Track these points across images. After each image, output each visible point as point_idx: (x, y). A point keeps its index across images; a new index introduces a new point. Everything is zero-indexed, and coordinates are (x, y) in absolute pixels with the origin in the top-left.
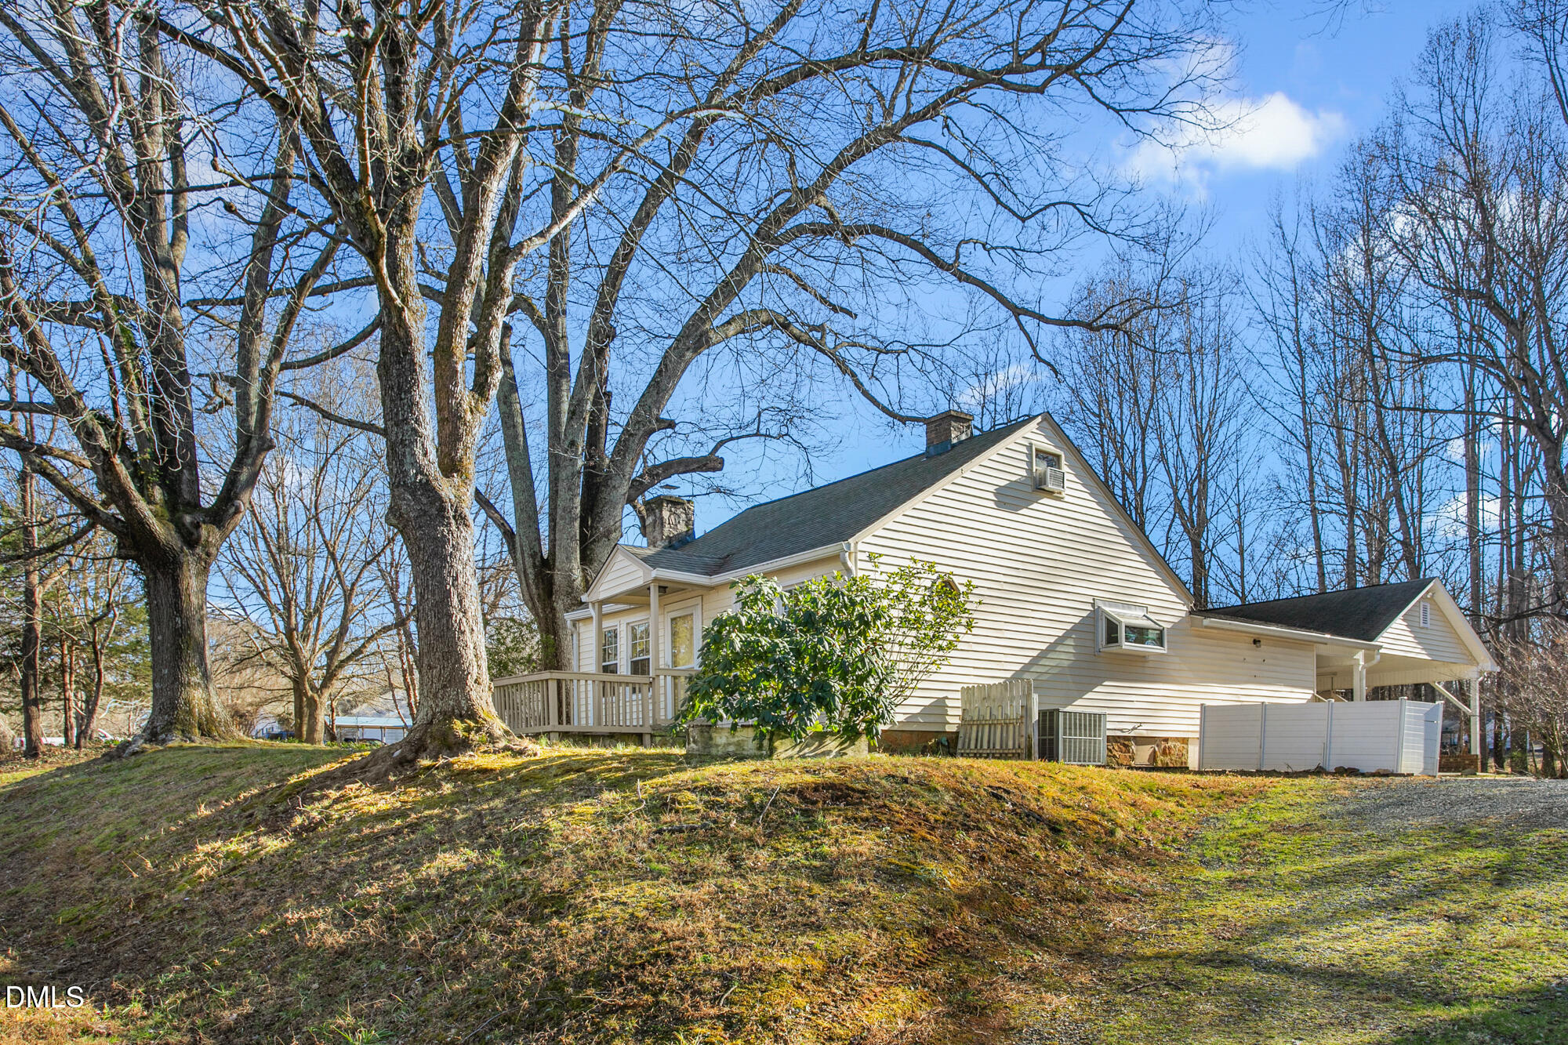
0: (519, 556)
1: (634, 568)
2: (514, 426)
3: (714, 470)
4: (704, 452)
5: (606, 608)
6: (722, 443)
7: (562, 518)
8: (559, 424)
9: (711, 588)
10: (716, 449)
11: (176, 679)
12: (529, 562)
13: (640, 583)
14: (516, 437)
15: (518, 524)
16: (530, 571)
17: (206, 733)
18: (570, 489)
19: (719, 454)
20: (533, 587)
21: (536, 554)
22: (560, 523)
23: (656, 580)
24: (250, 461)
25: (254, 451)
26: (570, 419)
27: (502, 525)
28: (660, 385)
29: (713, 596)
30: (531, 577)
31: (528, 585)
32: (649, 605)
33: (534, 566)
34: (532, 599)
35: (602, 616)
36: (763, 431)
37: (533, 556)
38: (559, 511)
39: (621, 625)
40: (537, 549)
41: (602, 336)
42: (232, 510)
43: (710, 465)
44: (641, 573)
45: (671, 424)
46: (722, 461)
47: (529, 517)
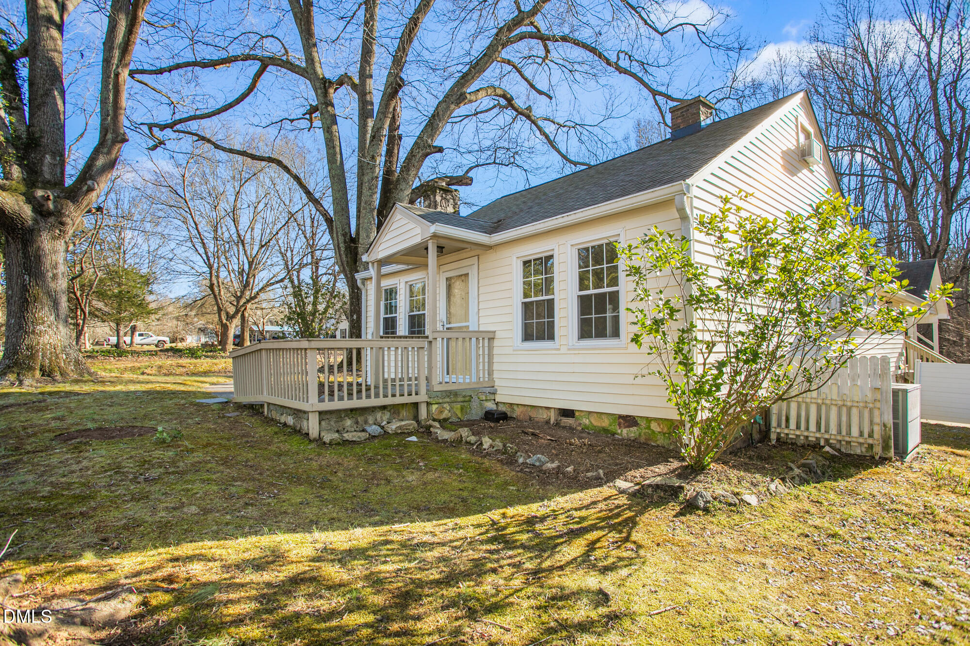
0: (335, 235)
1: (412, 225)
2: (334, 147)
3: (467, 184)
4: (460, 173)
5: (385, 270)
6: (471, 169)
7: (365, 209)
8: (365, 144)
9: (489, 248)
10: (467, 172)
11: (21, 328)
12: (341, 239)
13: (417, 240)
14: (335, 154)
15: (334, 214)
16: (342, 245)
17: (47, 373)
18: (370, 189)
19: (470, 175)
20: (344, 256)
21: (346, 234)
22: (363, 211)
23: (435, 236)
24: (105, 150)
25: (109, 142)
26: (371, 141)
27: (325, 214)
28: (433, 124)
29: (491, 256)
30: (343, 249)
31: (340, 255)
32: (427, 266)
33: (345, 242)
34: (343, 264)
35: (380, 276)
36: (497, 161)
37: (344, 235)
38: (363, 204)
39: (401, 284)
40: (347, 230)
41: (395, 87)
42: (85, 188)
43: (464, 181)
44: (418, 230)
45: (440, 150)
46: (472, 180)
47: (343, 209)
